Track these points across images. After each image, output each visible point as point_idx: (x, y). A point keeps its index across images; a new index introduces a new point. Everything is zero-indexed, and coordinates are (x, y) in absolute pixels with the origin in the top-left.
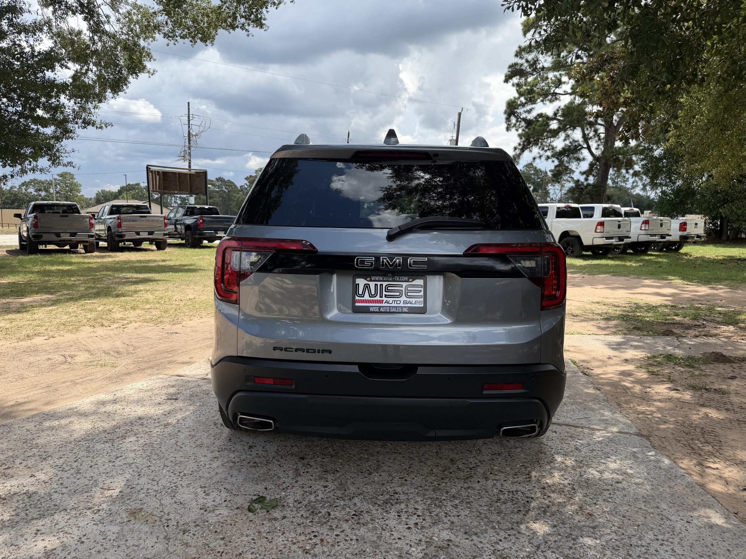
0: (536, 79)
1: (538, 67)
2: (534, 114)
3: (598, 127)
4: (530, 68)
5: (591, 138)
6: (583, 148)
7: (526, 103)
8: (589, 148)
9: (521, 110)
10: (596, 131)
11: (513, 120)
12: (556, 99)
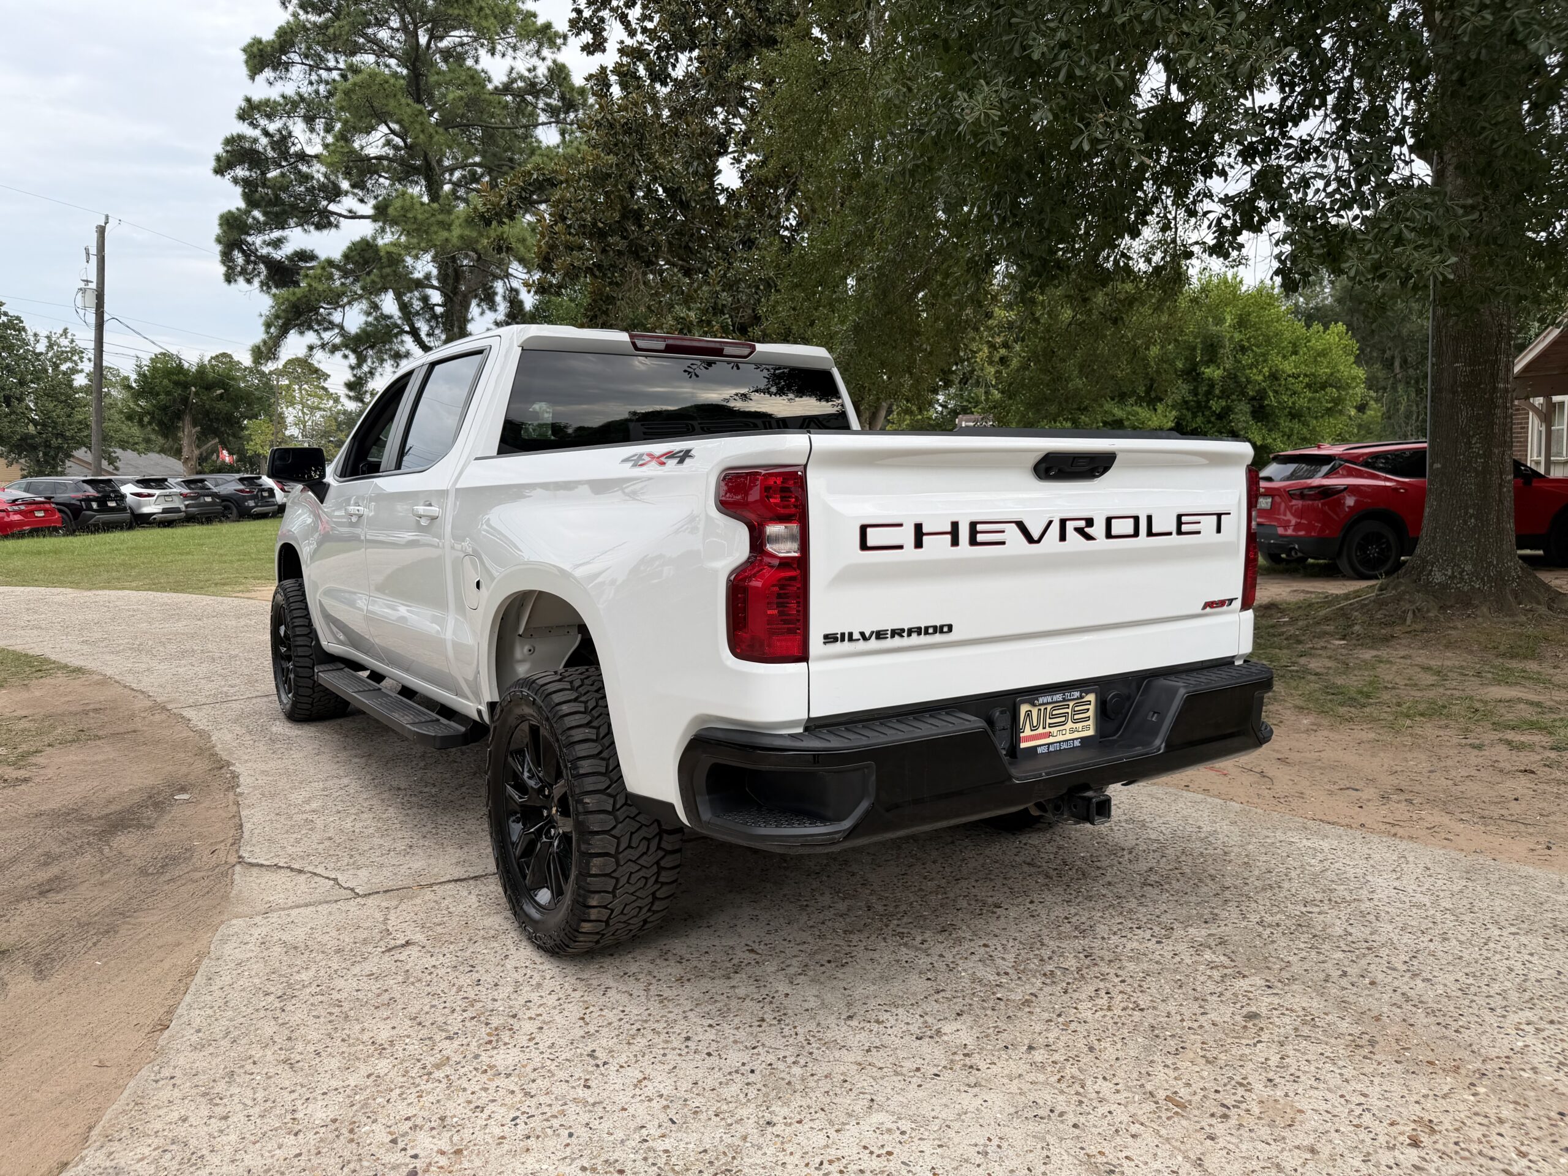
0: (283, 175)
1: (292, 150)
2: (288, 249)
3: (430, 292)
4: (273, 149)
5: (417, 313)
6: (403, 332)
7: (265, 224)
8: (415, 333)
9: (257, 240)
10: (425, 299)
11: (239, 259)
12: (330, 225)
